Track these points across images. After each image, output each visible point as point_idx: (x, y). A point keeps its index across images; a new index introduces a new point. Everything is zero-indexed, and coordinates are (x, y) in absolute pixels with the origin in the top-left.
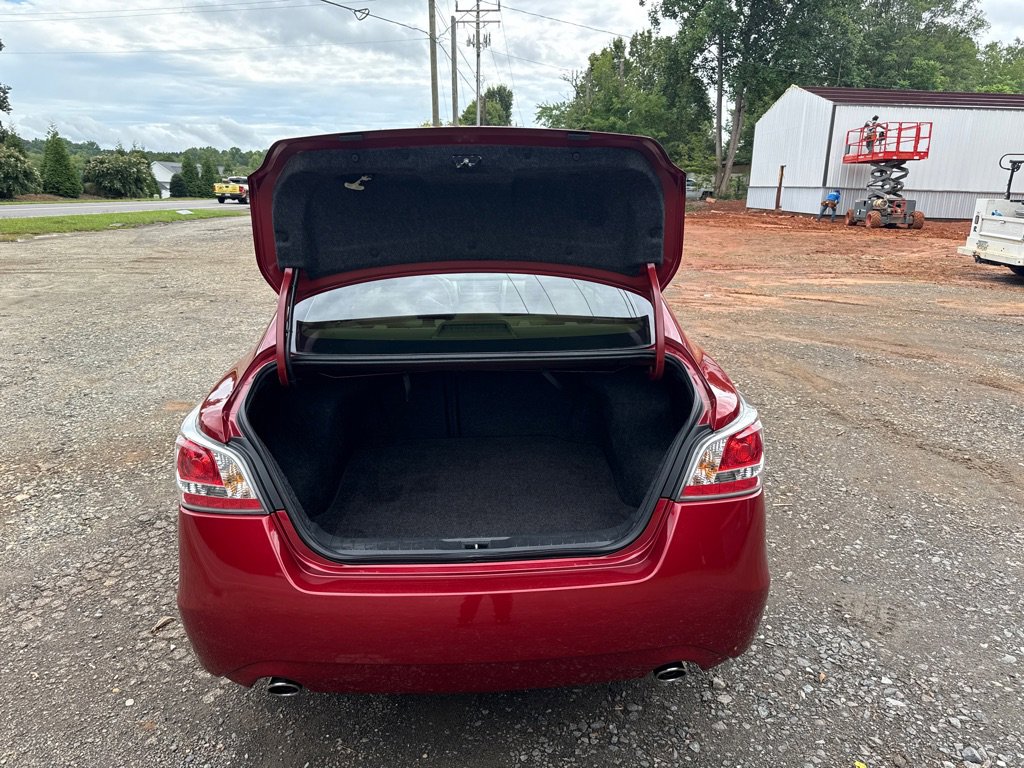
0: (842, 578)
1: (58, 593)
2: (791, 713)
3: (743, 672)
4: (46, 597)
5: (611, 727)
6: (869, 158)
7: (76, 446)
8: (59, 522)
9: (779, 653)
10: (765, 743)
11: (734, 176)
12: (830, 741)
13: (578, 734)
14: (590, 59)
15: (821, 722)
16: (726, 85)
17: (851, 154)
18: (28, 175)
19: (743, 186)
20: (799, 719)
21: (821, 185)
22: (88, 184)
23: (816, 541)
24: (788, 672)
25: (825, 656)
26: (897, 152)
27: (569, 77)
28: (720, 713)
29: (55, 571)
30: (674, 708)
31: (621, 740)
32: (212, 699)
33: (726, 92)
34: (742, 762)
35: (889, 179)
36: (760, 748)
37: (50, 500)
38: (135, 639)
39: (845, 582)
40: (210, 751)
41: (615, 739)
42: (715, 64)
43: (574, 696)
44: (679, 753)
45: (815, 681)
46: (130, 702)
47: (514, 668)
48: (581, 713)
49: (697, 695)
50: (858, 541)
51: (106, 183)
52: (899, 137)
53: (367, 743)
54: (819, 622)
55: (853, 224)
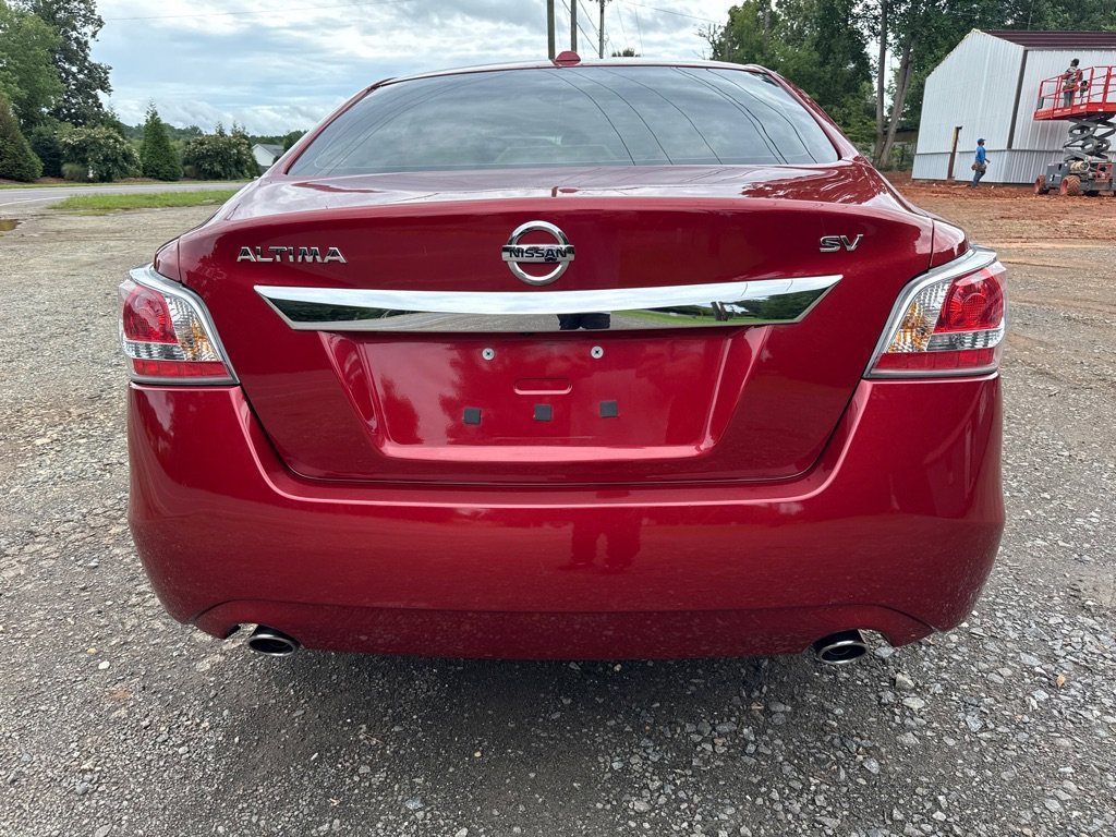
0: (1076, 556)
1: (54, 540)
2: (1017, 726)
3: (940, 668)
4: (39, 543)
5: (745, 731)
6: (1067, 111)
7: (116, 393)
8: (76, 466)
9: (991, 646)
10: (980, 767)
11: (897, 144)
12: (1081, 768)
13: (697, 738)
14: (730, 12)
15: (1065, 742)
16: (891, 36)
17: (1044, 109)
18: (127, 157)
19: (908, 156)
20: (1031, 736)
21: (1005, 148)
22: (188, 167)
23: (1033, 512)
24: (1007, 672)
25: (1063, 654)
26: (1103, 104)
27: (706, 32)
28: (908, 721)
29: (57, 516)
30: (839, 711)
31: (761, 750)
32: (208, 666)
33: (891, 45)
34: (945, 791)
35: (1092, 137)
36: (973, 773)
37: (73, 445)
38: (130, 593)
39: (1080, 561)
40: (191, 731)
41: (751, 748)
42: (879, 11)
43: (693, 688)
44: (847, 773)
45: (1050, 685)
46: (104, 665)
47: (605, 633)
48: (702, 711)
49: (872, 696)
50: (1093, 514)
51: (206, 166)
52: (1107, 85)
53: (399, 733)
54: (1047, 610)
55: (1044, 192)
